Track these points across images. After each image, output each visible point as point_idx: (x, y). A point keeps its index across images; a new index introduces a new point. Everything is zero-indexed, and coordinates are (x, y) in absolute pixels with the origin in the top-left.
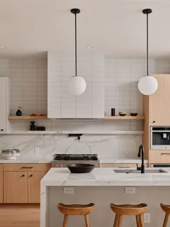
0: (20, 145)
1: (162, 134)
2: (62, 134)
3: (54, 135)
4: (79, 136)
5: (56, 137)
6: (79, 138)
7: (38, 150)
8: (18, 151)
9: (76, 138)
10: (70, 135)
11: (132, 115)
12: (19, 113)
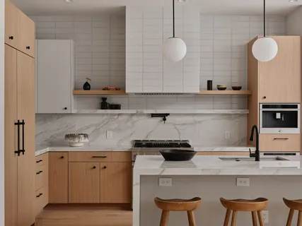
0: (88, 128)
1: (274, 113)
2: (142, 114)
3: (132, 115)
4: (164, 116)
5: (135, 118)
6: (165, 120)
7: (110, 134)
8: (86, 136)
9: (160, 119)
10: (153, 115)
11: (234, 88)
12: (87, 86)
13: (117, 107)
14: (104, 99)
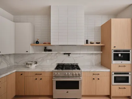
0: (39, 58)
1: (118, 54)
2: (60, 53)
3: (57, 54)
4: (69, 54)
5: (57, 55)
6: (69, 55)
7: (48, 61)
9: (68, 55)
10: (64, 54)
11: (97, 43)
13: (50, 50)
14: (45, 48)
